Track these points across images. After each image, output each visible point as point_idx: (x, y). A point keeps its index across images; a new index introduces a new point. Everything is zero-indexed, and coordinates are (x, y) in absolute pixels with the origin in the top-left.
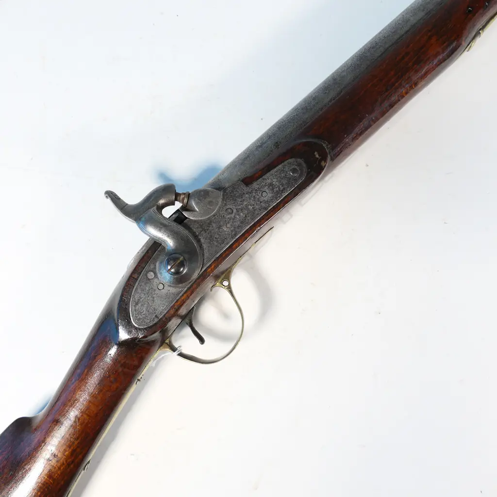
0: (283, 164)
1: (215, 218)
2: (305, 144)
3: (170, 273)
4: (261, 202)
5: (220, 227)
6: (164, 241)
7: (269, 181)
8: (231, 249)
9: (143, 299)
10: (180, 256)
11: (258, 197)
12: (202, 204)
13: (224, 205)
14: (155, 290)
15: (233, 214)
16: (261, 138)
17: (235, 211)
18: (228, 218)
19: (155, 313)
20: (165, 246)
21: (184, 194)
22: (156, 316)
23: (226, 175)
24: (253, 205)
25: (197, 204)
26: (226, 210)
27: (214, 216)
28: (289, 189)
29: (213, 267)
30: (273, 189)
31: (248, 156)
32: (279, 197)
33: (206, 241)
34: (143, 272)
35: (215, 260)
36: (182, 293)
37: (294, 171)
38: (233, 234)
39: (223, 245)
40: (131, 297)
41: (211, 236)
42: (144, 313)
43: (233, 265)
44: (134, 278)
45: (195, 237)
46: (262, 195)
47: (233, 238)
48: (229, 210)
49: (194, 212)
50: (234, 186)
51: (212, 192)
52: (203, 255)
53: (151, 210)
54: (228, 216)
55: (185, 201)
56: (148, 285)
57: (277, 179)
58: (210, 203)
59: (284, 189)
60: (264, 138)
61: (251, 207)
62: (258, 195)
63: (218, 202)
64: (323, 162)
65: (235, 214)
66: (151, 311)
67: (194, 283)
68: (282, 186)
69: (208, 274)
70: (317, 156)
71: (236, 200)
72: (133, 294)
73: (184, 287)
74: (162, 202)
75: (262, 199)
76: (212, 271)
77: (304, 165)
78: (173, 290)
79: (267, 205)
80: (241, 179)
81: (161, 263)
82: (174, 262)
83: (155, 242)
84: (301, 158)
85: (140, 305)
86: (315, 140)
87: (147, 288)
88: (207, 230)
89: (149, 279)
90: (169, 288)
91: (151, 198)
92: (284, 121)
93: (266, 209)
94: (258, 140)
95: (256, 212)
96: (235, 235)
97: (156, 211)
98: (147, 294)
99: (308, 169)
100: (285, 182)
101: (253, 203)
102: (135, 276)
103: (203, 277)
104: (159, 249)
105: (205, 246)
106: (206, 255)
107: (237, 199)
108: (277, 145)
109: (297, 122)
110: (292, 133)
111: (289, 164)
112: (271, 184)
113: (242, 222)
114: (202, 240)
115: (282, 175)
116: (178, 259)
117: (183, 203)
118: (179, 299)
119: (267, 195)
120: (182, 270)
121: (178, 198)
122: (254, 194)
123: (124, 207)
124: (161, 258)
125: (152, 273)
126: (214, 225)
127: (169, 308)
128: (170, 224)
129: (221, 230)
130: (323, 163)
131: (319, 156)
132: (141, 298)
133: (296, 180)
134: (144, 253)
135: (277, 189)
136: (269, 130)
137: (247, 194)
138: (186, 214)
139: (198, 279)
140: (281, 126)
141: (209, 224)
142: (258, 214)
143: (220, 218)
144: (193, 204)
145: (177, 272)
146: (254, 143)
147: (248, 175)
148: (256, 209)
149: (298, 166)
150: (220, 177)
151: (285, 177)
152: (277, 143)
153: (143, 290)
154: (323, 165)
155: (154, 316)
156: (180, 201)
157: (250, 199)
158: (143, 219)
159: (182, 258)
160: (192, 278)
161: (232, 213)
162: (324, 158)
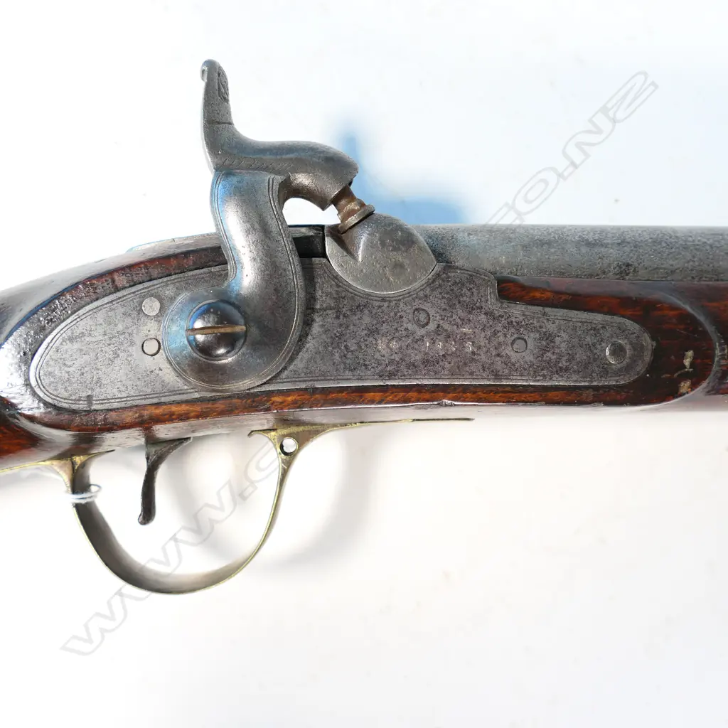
0: (608, 318)
1: (380, 307)
2: (685, 318)
3: (191, 338)
4: (498, 355)
5: (373, 332)
6: (237, 263)
7: (551, 327)
8: (359, 395)
9: (94, 339)
10: (242, 321)
11: (502, 339)
12: (379, 255)
13: (421, 294)
14: (132, 343)
15: (423, 331)
16: (603, 231)
17: (432, 326)
18: (406, 329)
19: (92, 389)
20: (231, 273)
21: (362, 205)
22: (89, 398)
23: (474, 239)
24: (479, 348)
25: (370, 246)
26: (417, 309)
27: (383, 300)
28: (575, 378)
29: (290, 399)
30: (545, 350)
31: (549, 243)
32: (544, 376)
33: (324, 337)
34: (140, 286)
35: (306, 389)
36: (184, 397)
37: (618, 351)
38: (388, 369)
39: (348, 374)
40: (73, 313)
41: (341, 336)
42: (71, 369)
43: (335, 425)
44: (113, 281)
45: (308, 308)
46: (513, 343)
47: (381, 376)
48: (422, 317)
49: (348, 258)
50: (473, 277)
51: (420, 249)
52: (292, 360)
53: (268, 177)
54: (410, 326)
55: (353, 220)
56: (129, 320)
57: (570, 336)
58: (398, 266)
59: (567, 369)
60: (610, 235)
61: (469, 347)
62: (505, 335)
63: (415, 280)
64: (688, 383)
65: (428, 334)
66: (88, 377)
67: (224, 398)
68: (569, 360)
69: (268, 405)
70: (687, 362)
71: (452, 306)
72: (81, 312)
73: (194, 389)
74: (303, 179)
75: (508, 351)
76: (281, 406)
77: (648, 357)
78: (169, 376)
79: (506, 371)
80: (498, 274)
81: (192, 300)
82: (217, 323)
83: (220, 247)
84: (653, 338)
85: (76, 346)
86: (710, 328)
87: (120, 327)
88: (345, 316)
89: (140, 311)
90: (165, 365)
91: (287, 154)
92: (677, 237)
93: (497, 376)
94: (593, 230)
95: (473, 367)
96: (391, 375)
97: (276, 187)
98: (110, 339)
99: (647, 371)
100: (581, 355)
101: (482, 344)
102: (121, 280)
103: (253, 403)
104: (212, 269)
105: (311, 344)
106: (299, 364)
107: (458, 306)
108: (625, 270)
109: (700, 260)
110: (673, 272)
111: (620, 329)
112: (549, 337)
113: (426, 362)
114: (316, 329)
115: (588, 339)
116: (232, 323)
117: (343, 220)
118: (164, 403)
119: (523, 353)
120: (221, 351)
121: (343, 202)
122: (499, 327)
123: (219, 123)
124: (201, 290)
125: (157, 305)
126: (367, 319)
127: (130, 404)
128: (280, 238)
129: (371, 339)
130: (685, 386)
131: (692, 365)
132: (90, 335)
133: (605, 370)
134: (179, 251)
135: (554, 357)
136: (631, 229)
137: (485, 314)
138: (330, 246)
139: (239, 396)
140: (662, 241)
141: (359, 306)
142: (472, 374)
143: (392, 314)
144: (362, 240)
145: (205, 350)
146: (583, 229)
147: (521, 279)
148: (476, 361)
149: (635, 349)
150: (460, 236)
151: (590, 347)
152: (628, 265)
153: (110, 324)
154: (682, 390)
155: (84, 394)
156: (340, 211)
157: (483, 330)
158: (234, 180)
159: (240, 328)
160: (227, 387)
161: (423, 326)
162: (697, 377)
